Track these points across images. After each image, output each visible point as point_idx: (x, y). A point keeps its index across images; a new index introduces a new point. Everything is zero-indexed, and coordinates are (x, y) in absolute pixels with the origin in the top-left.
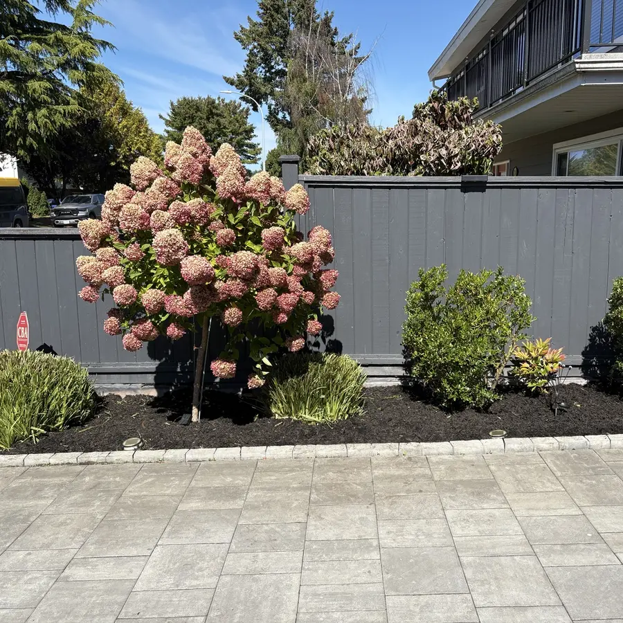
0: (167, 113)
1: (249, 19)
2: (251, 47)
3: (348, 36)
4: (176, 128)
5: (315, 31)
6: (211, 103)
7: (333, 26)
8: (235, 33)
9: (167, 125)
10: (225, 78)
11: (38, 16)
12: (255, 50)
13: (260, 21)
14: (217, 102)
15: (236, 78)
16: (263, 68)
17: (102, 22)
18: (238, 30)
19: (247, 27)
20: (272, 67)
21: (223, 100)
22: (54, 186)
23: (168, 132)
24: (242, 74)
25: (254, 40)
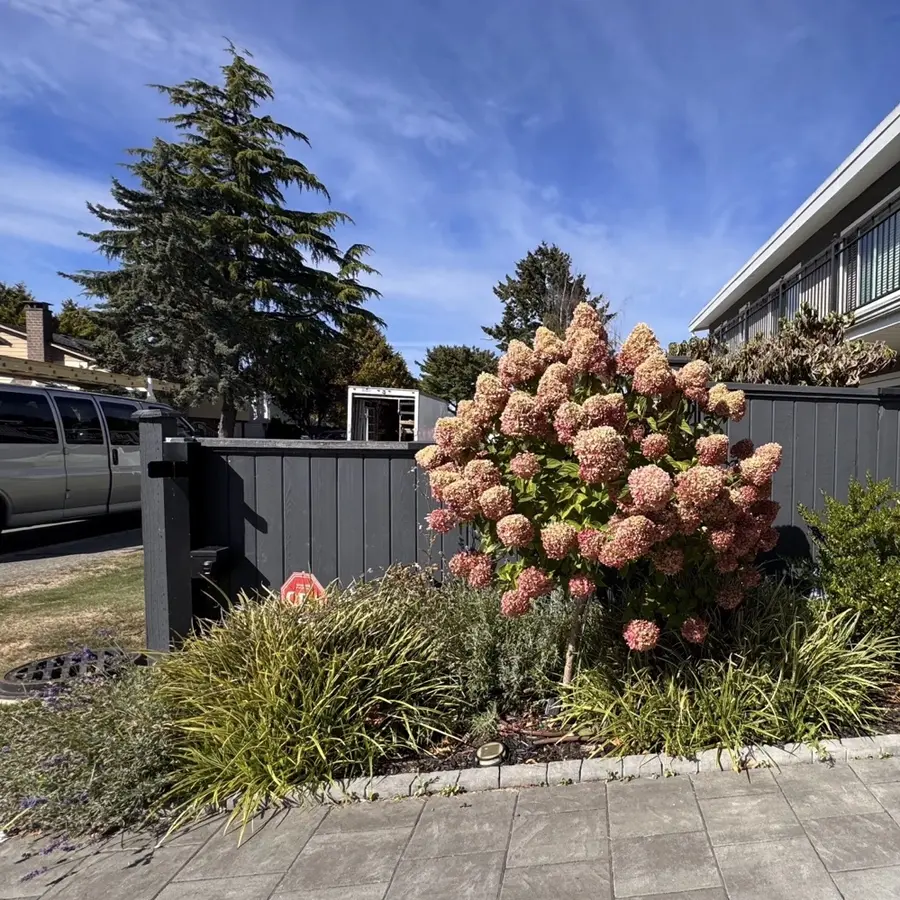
0: (423, 358)
1: (507, 277)
2: (508, 301)
3: (598, 296)
4: (432, 373)
5: (569, 289)
6: (467, 351)
7: (585, 287)
8: (494, 288)
9: (422, 370)
10: (483, 328)
11: (304, 263)
12: (513, 305)
13: (517, 279)
14: (472, 351)
15: (494, 328)
16: (520, 320)
17: (369, 270)
18: (497, 285)
19: (506, 283)
20: (528, 320)
21: (478, 350)
22: (308, 422)
23: (423, 376)
24: (501, 325)
25: (512, 294)
